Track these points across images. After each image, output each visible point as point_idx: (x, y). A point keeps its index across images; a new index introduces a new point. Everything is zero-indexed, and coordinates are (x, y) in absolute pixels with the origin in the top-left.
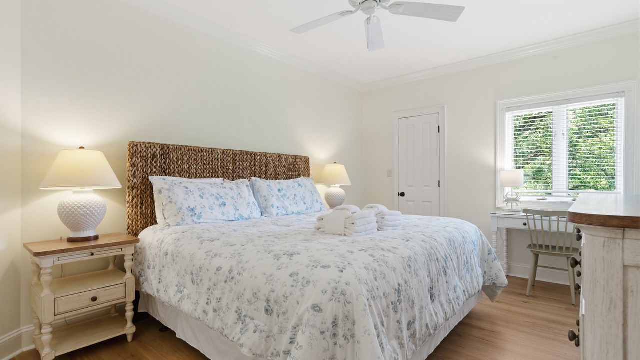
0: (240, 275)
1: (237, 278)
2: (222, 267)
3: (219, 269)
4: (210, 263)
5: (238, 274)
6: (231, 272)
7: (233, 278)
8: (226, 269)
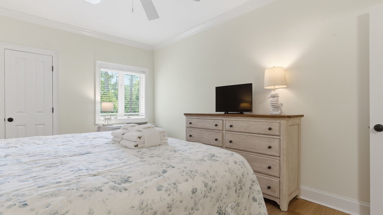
0: (215, 182)
1: (214, 185)
2: (195, 187)
3: (194, 191)
4: (181, 193)
5: (213, 182)
6: (206, 185)
7: (210, 189)
8: (200, 187)
